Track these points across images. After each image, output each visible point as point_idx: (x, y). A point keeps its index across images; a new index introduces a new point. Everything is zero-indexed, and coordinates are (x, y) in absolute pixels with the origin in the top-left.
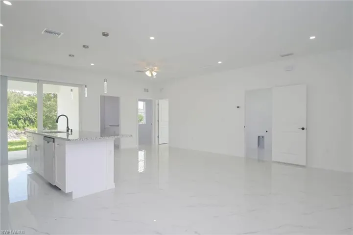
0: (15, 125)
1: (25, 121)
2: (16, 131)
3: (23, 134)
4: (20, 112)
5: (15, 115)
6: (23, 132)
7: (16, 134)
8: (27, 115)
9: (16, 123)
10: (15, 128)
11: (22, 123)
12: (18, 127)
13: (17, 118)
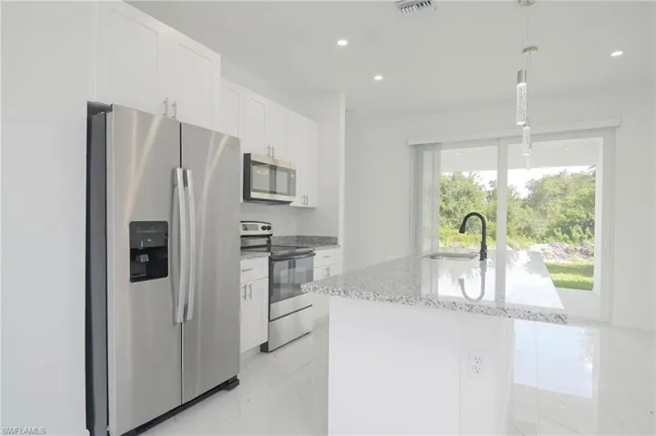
0: (566, 236)
1: (584, 229)
2: (566, 245)
3: (578, 253)
4: (576, 212)
5: (568, 217)
6: (579, 248)
7: (566, 251)
8: (588, 216)
9: (569, 233)
10: (565, 240)
11: (578, 231)
12: (571, 239)
13: (570, 222)
